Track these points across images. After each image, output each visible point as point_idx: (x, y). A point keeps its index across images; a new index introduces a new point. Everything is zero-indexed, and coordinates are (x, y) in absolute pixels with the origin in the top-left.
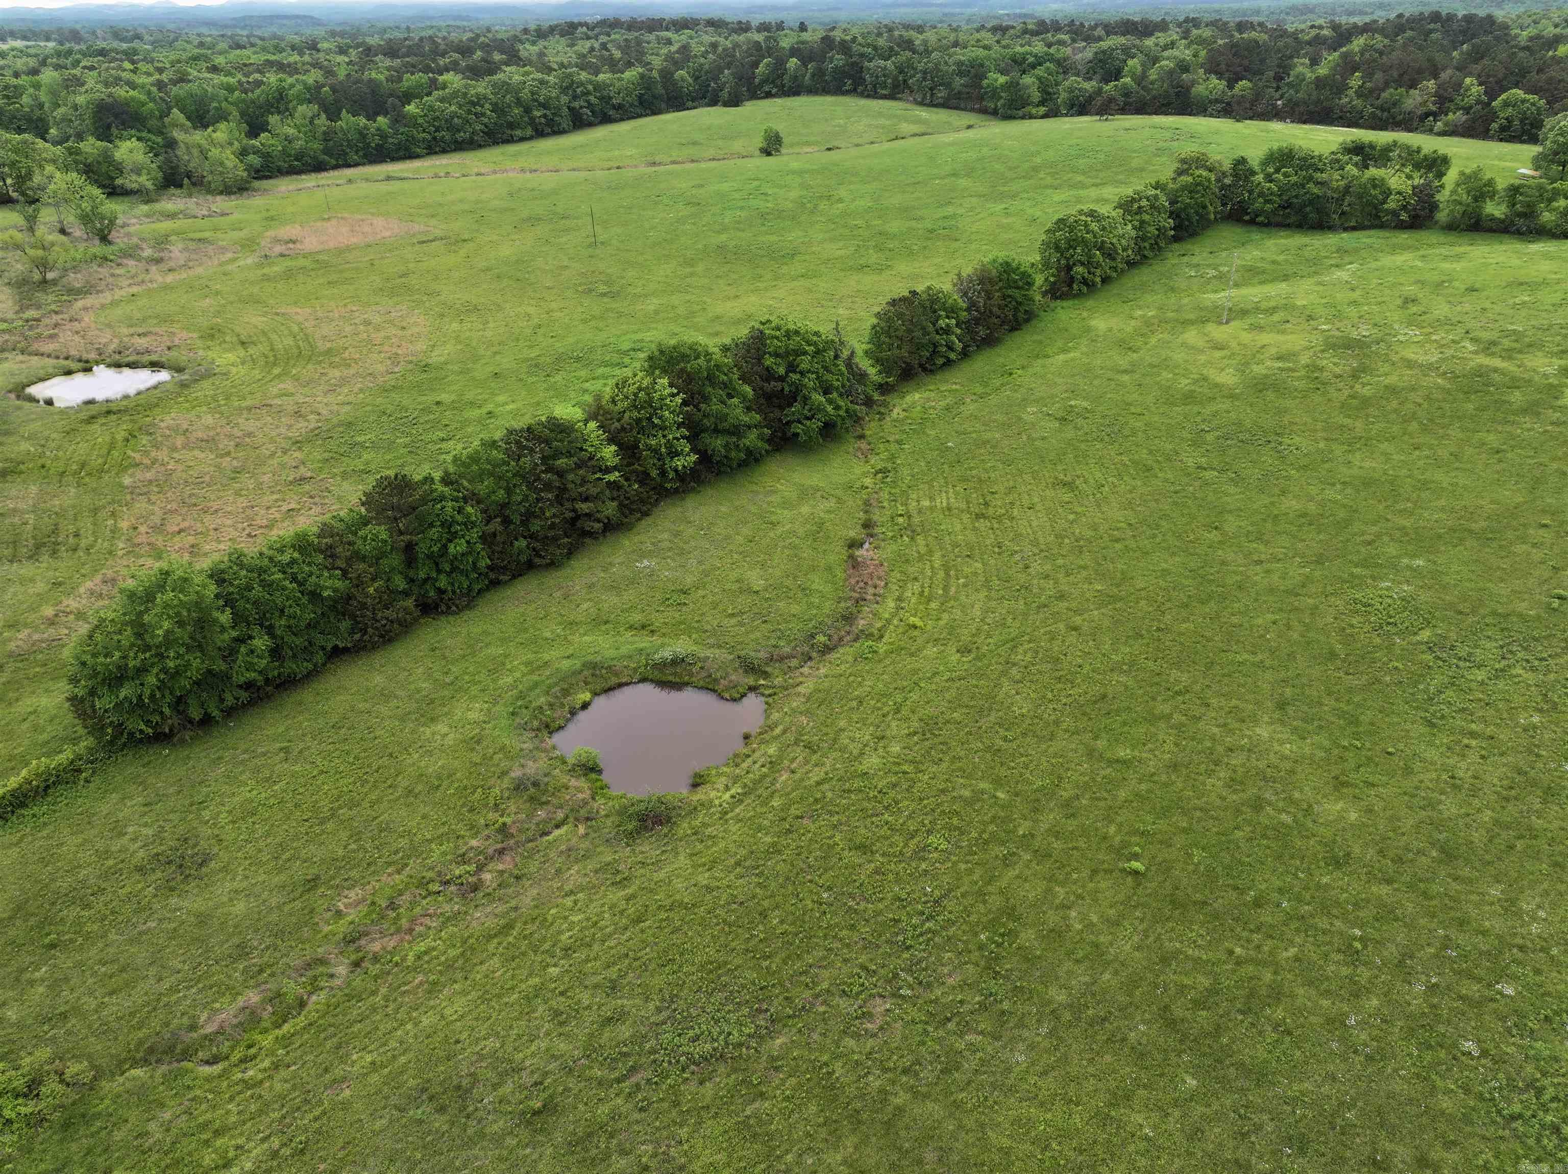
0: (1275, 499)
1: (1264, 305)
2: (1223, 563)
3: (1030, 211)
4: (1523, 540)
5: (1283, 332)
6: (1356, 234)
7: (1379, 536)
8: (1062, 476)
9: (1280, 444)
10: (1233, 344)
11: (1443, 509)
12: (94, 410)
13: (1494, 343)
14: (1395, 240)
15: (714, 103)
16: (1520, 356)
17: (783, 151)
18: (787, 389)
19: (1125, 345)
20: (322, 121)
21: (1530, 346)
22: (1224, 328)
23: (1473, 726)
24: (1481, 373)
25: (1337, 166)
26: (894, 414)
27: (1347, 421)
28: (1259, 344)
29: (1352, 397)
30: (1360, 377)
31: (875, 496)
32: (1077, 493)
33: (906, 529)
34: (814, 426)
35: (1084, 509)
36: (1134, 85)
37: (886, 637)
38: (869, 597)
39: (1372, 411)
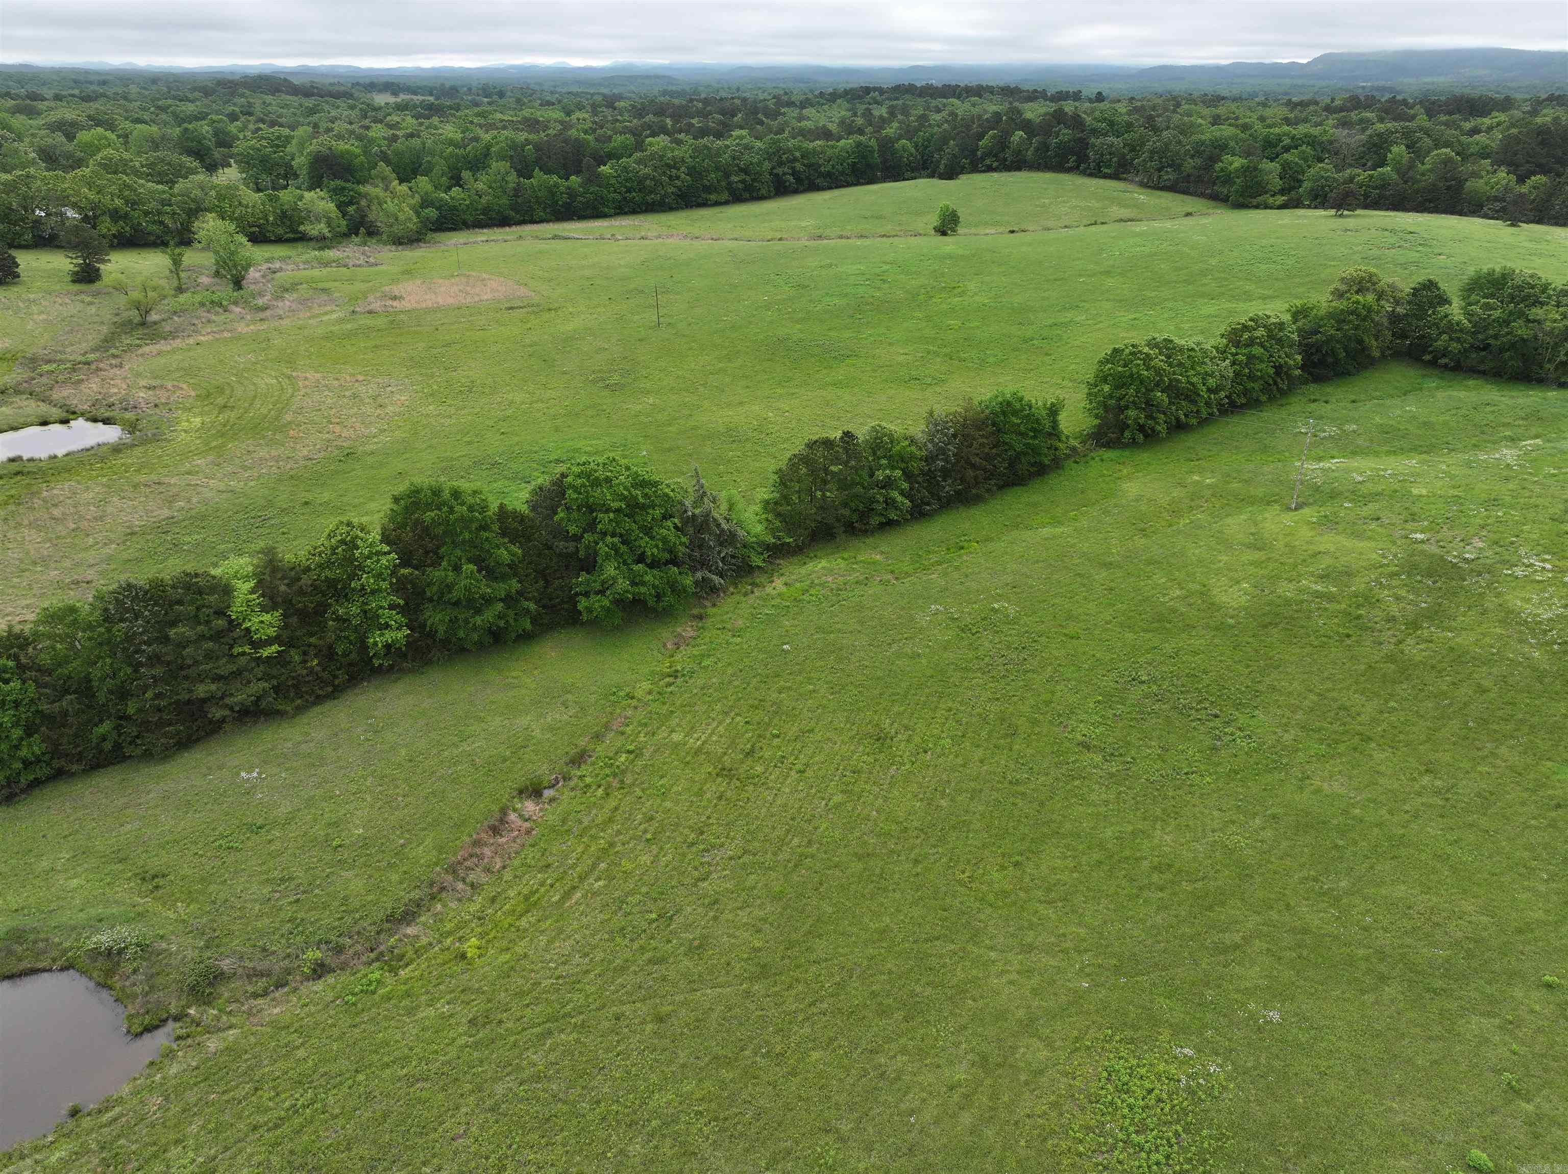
0: (1145, 826)
1: (1365, 488)
2: (975, 936)
4: (1490, 1006)
5: (1358, 535)
7: (1253, 935)
8: (887, 723)
9: (1229, 723)
10: (1280, 545)
11: (1391, 906)
15: (932, 176)
17: (961, 230)
18: (582, 553)
19: (1139, 524)
20: (513, 177)
22: (1288, 516)
26: (769, 590)
27: (1356, 700)
29: (1390, 658)
30: (1421, 627)
31: (630, 713)
32: (881, 757)
33: (615, 775)
34: (597, 605)
35: (868, 787)
36: (1395, 176)
37: (410, 968)
38: (460, 886)
39: (1404, 689)
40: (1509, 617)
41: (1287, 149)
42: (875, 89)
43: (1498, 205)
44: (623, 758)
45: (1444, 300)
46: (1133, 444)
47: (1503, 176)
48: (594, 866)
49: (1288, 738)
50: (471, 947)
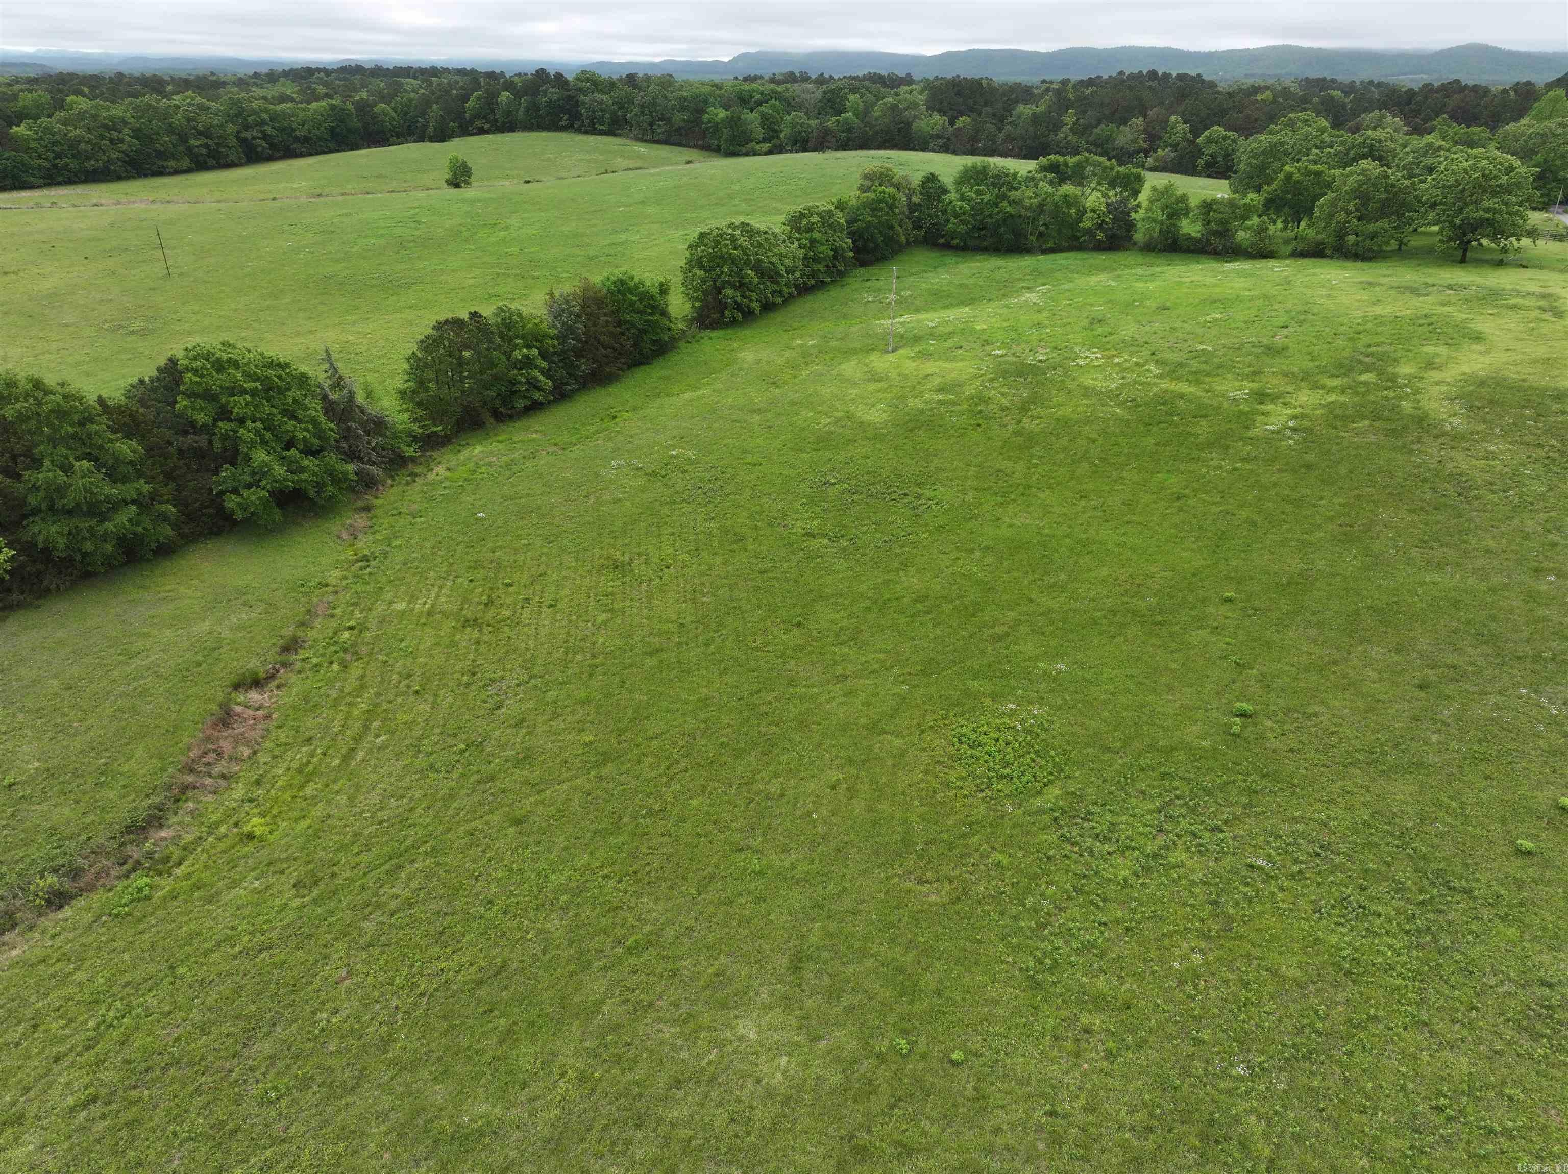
0: (892, 576)
1: (940, 330)
5: (954, 359)
6: (1052, 256)
7: (1016, 624)
8: (617, 555)
9: (919, 497)
10: (893, 375)
11: (1103, 582)
13: (1181, 365)
14: (1091, 261)
15: (418, 139)
16: (1207, 379)
17: (473, 183)
19: (769, 380)
21: (1220, 366)
22: (891, 357)
24: (1166, 400)
25: (1032, 184)
26: (431, 476)
27: (1007, 465)
28: (923, 374)
29: (1017, 433)
30: (1029, 410)
31: (331, 598)
32: (628, 579)
33: (345, 651)
34: (253, 498)
35: (627, 603)
36: (857, 121)
37: (186, 863)
38: (208, 781)
39: (1036, 450)
40: (1087, 392)
41: (759, 103)
42: (318, 70)
43: (940, 142)
44: (346, 635)
45: (945, 191)
46: (733, 323)
47: (938, 119)
48: (366, 727)
49: (969, 497)
50: (256, 824)
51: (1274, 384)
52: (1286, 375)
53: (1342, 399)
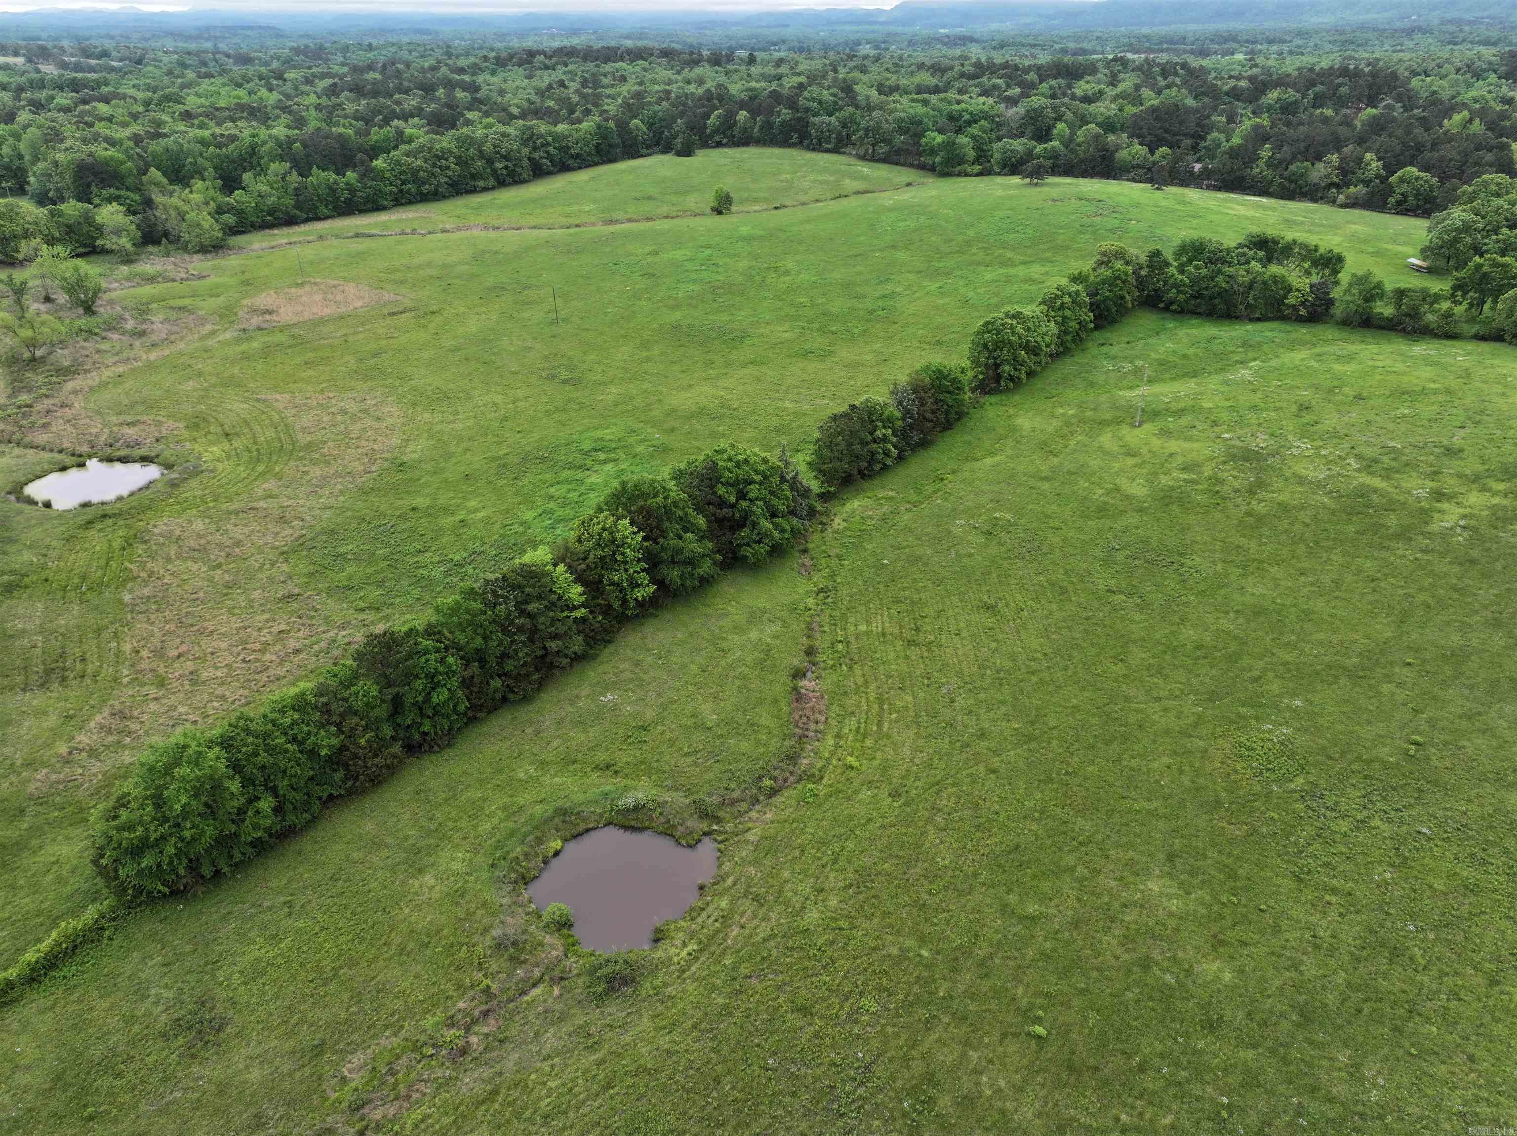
0: (1175, 628)
1: (1174, 406)
2: (1127, 699)
3: (962, 291)
4: (1388, 679)
5: (1189, 439)
6: (1260, 326)
7: (1265, 670)
8: (985, 598)
9: (1182, 565)
10: (1144, 450)
11: (1321, 643)
12: (90, 513)
13: (1376, 461)
14: (1294, 335)
15: (666, 150)
16: (1397, 476)
17: (734, 208)
18: (737, 515)
19: (1045, 448)
20: (294, 178)
21: (1407, 465)
22: (1137, 431)
23: (1335, 882)
24: (1363, 492)
25: (1243, 260)
26: (835, 525)
27: (1243, 541)
28: (1167, 452)
29: (1249, 514)
30: (1256, 493)
31: (817, 619)
32: (999, 617)
33: (845, 657)
34: (759, 549)
35: (1005, 636)
36: (1062, 148)
37: (826, 778)
38: (811, 734)
39: (1265, 531)
40: (1301, 480)
41: (969, 123)
43: (1140, 172)
45: (1168, 264)
46: (1007, 390)
47: (1138, 147)
50: (850, 760)
51: (1450, 484)
52: (1460, 476)
53: (1505, 502)
